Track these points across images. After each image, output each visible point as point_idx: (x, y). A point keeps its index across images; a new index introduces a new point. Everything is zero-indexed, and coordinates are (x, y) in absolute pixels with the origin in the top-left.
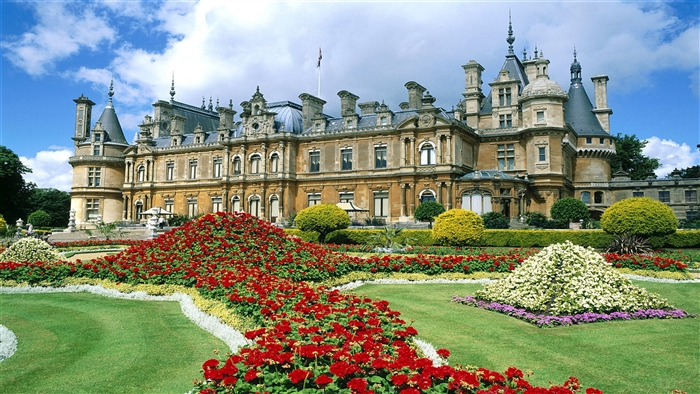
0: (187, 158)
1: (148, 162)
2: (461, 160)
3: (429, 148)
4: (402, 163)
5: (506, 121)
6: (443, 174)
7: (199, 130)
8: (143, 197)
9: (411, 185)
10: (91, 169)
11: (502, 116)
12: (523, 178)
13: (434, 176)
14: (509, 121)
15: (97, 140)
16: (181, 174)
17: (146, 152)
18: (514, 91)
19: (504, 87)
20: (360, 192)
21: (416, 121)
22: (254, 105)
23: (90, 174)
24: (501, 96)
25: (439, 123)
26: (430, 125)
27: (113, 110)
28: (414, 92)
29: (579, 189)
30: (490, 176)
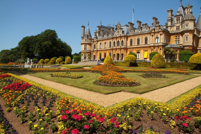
0: (104, 42)
1: (96, 43)
2: (165, 41)
3: (157, 38)
4: (151, 43)
5: (178, 28)
6: (160, 46)
7: (106, 34)
8: (95, 53)
9: (153, 49)
10: (85, 45)
11: (177, 27)
12: (181, 47)
13: (158, 46)
14: (179, 28)
15: (86, 37)
16: (103, 46)
17: (96, 40)
18: (181, 18)
19: (178, 17)
20: (141, 51)
21: (154, 29)
22: (118, 26)
23: (85, 47)
24: (177, 20)
25: (160, 30)
26: (158, 31)
27: (89, 29)
28: (154, 20)
29: (199, 50)
30: (172, 46)
